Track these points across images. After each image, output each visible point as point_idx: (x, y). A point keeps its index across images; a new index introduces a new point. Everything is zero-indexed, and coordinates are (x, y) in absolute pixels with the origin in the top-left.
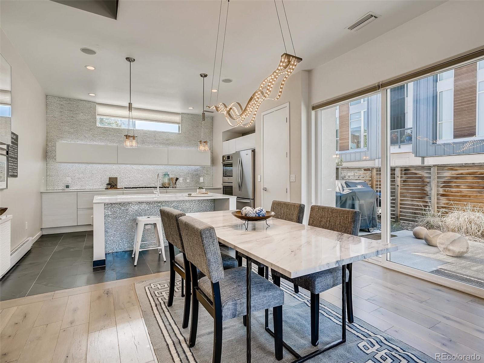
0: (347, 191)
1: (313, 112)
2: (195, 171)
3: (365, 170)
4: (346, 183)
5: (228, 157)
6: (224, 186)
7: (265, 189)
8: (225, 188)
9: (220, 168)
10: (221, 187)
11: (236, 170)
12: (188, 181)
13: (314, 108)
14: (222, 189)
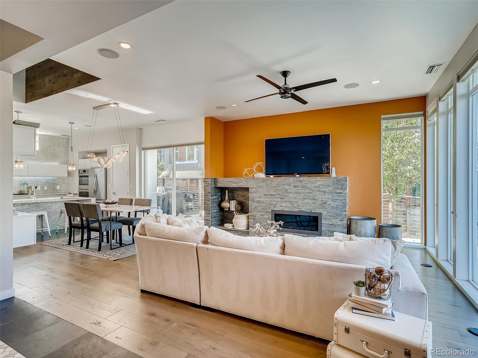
0: (165, 193)
1: (143, 152)
2: (52, 181)
3: (183, 180)
4: (165, 188)
5: (84, 171)
6: (80, 192)
7: (114, 193)
8: (81, 193)
9: (77, 179)
10: (78, 192)
11: (91, 180)
12: (45, 188)
13: (143, 149)
14: (78, 194)
